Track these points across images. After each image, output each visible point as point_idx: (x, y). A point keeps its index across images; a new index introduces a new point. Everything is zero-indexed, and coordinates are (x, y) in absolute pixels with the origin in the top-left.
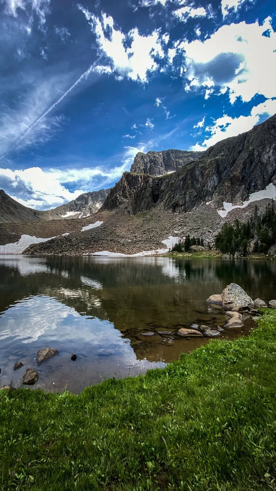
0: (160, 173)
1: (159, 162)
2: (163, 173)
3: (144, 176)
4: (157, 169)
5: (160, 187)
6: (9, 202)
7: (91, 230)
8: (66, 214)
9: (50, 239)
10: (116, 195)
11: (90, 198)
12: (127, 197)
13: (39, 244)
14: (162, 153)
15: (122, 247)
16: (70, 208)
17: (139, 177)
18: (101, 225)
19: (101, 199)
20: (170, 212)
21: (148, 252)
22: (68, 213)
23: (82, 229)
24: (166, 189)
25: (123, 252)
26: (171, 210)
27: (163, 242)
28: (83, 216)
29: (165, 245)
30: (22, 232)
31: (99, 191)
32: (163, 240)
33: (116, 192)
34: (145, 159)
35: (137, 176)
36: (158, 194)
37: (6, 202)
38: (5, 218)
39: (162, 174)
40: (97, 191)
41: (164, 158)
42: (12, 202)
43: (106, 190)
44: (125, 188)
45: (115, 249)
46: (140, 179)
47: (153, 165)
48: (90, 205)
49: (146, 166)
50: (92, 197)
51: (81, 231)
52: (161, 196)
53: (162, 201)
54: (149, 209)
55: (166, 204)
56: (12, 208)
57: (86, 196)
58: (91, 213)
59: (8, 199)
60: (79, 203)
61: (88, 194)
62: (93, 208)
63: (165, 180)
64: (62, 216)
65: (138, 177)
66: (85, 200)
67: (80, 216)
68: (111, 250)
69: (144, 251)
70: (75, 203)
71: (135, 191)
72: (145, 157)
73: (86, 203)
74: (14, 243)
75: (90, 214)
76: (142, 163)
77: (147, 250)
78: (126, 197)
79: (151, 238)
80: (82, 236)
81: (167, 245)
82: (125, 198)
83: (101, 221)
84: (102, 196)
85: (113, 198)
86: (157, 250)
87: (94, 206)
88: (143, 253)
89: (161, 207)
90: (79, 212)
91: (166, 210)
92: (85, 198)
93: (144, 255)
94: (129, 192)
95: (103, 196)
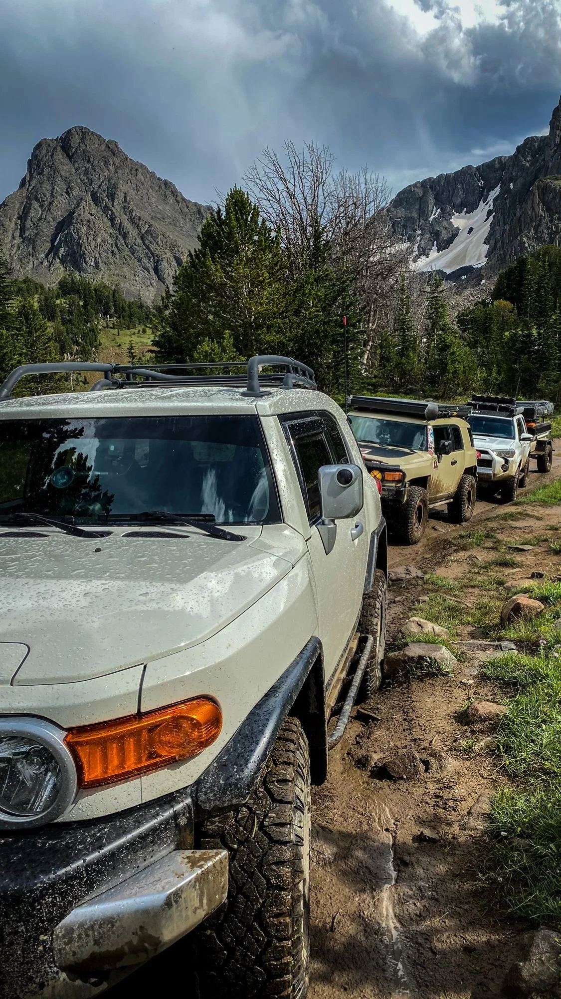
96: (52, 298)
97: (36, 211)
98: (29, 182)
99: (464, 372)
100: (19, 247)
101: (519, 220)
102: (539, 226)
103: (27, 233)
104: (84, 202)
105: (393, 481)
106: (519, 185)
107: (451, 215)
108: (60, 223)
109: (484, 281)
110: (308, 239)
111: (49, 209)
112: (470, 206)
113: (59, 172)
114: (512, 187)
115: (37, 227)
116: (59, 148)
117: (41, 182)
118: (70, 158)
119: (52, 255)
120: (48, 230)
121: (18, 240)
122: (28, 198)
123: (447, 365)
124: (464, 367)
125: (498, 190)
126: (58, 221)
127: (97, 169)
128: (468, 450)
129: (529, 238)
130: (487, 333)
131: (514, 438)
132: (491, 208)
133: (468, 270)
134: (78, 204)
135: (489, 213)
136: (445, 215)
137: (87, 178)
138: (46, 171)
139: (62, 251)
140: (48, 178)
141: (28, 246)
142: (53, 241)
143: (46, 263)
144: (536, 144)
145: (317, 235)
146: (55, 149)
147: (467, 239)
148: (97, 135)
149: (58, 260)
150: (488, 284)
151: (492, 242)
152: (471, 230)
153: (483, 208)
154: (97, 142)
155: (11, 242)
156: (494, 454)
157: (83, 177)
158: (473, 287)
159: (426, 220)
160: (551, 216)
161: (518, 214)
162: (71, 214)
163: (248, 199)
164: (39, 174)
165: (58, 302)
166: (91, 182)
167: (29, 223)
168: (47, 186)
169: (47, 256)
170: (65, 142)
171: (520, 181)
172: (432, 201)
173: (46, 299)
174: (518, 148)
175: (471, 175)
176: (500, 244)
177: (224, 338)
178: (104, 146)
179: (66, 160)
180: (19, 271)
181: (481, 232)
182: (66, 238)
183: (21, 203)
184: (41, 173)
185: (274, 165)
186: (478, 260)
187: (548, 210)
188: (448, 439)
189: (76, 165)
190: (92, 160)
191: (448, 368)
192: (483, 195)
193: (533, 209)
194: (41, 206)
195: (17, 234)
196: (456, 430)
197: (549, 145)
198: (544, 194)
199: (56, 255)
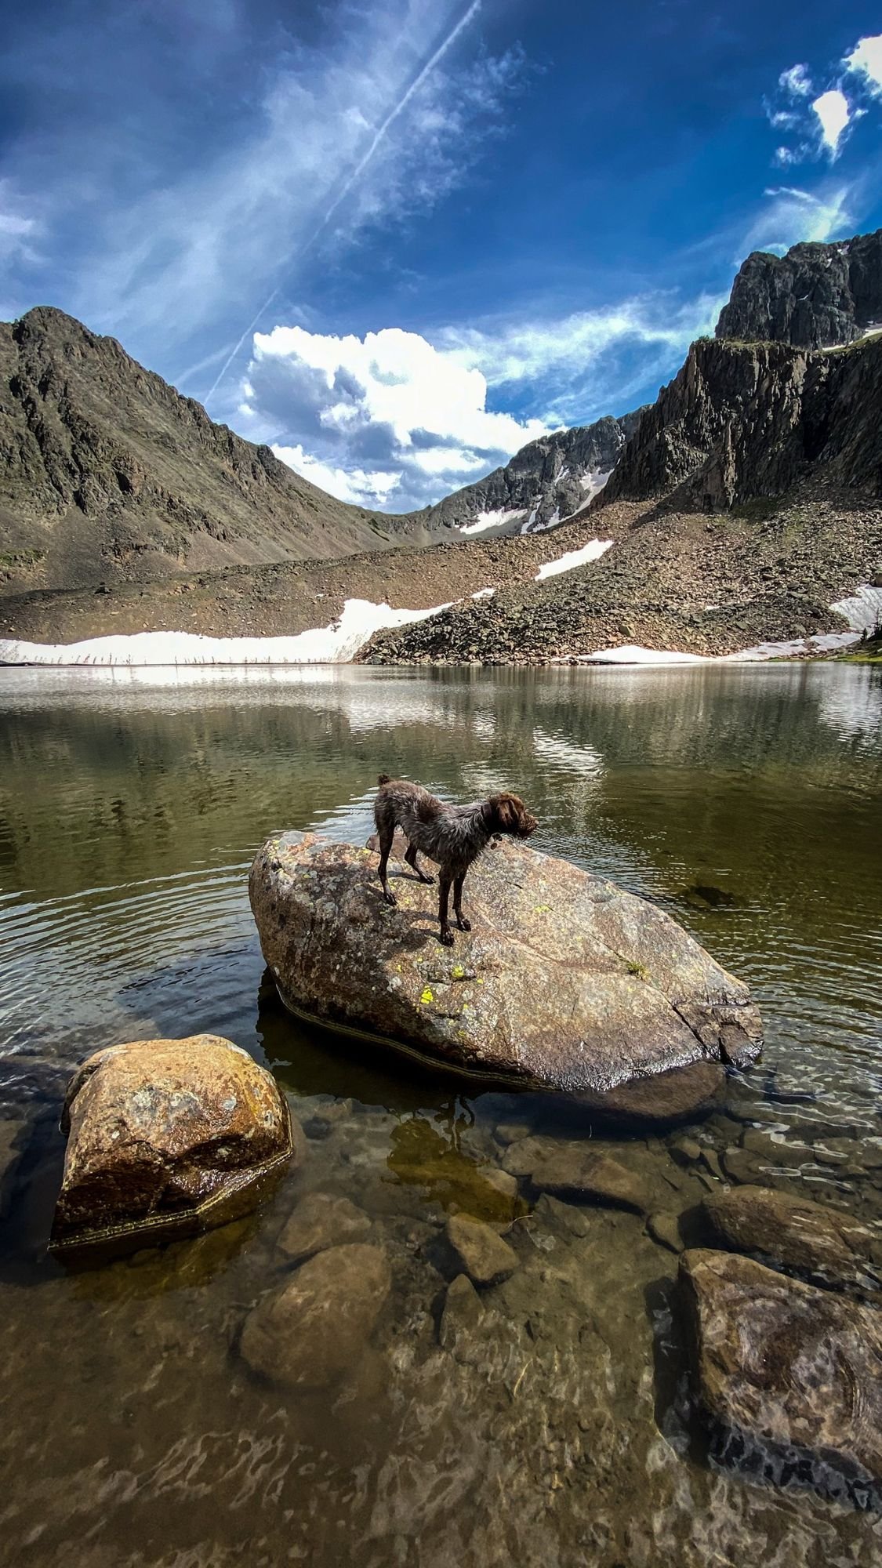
0: (832, 337)
1: (834, 289)
2: (848, 335)
3: (772, 351)
4: (823, 318)
5: (836, 393)
6: (290, 487)
7: (570, 572)
8: (477, 521)
9: (436, 611)
10: (662, 436)
11: (560, 457)
12: (704, 442)
13: (402, 628)
14: (849, 250)
15: (690, 630)
16: (489, 497)
17: (755, 357)
18: (606, 553)
19: (597, 458)
20: (868, 491)
21: (778, 644)
22: (482, 516)
23: (538, 572)
24: (860, 397)
25: (692, 648)
26: (873, 484)
27: (835, 607)
28: (535, 524)
29: (844, 620)
30: (347, 591)
31: (594, 427)
32: (835, 599)
33: (662, 425)
34: (777, 281)
35: (745, 351)
36: (825, 423)
37: (280, 488)
38: (282, 546)
39: (843, 339)
40: (587, 424)
41: (854, 268)
42: (299, 487)
43: (619, 421)
44: (699, 405)
45: (665, 637)
46: (756, 365)
47: (810, 305)
48: (561, 482)
49: (779, 313)
50: (567, 450)
51: (537, 578)
52: (837, 429)
53: (840, 450)
54: (788, 486)
55: (852, 462)
56: (300, 510)
57: (547, 449)
58: (562, 514)
59: (287, 479)
60: (520, 475)
61: (551, 441)
62: (570, 494)
63: (856, 362)
64: (462, 530)
65: (751, 360)
66: (542, 462)
67: (525, 526)
68: (650, 642)
69: (766, 644)
70: (506, 478)
71: (734, 415)
72: (778, 271)
73: (547, 475)
74: (325, 627)
75: (560, 518)
76: (765, 299)
77: (777, 640)
78: (697, 442)
79: (790, 596)
80: (541, 598)
81: (851, 621)
82: (697, 445)
83: (605, 540)
84: (602, 446)
85: (649, 447)
86: (813, 639)
87: (573, 484)
88: (761, 649)
89: (835, 473)
90: (520, 513)
91: (852, 486)
92: (543, 457)
93: (767, 657)
94: (712, 421)
95: (607, 443)
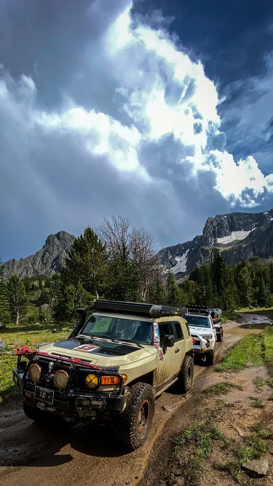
96: (49, 281)
97: (47, 255)
98: (46, 246)
99: (181, 299)
100: (41, 266)
101: (195, 259)
102: (201, 260)
103: (44, 262)
104: (63, 252)
105: (111, 385)
106: (195, 249)
107: (175, 257)
108: (55, 259)
109: (186, 276)
110: (120, 251)
111: (52, 254)
112: (181, 255)
113: (55, 244)
114: (192, 249)
115: (47, 260)
116: (56, 237)
117: (49, 247)
118: (59, 240)
119: (52, 268)
120: (51, 261)
121: (41, 264)
122: (45, 251)
123: (174, 296)
124: (181, 297)
125: (188, 250)
126: (54, 258)
127: (68, 243)
128: (187, 339)
129: (198, 263)
130: (188, 289)
131: (210, 327)
132: (187, 255)
133: (181, 273)
134: (61, 253)
135: (186, 257)
136: (174, 257)
137: (64, 246)
138: (51, 243)
139: (55, 267)
140: (52, 246)
141: (44, 266)
142: (52, 264)
143: (50, 271)
144: (199, 238)
145: (124, 249)
146: (54, 237)
147: (180, 264)
148: (68, 233)
149: (53, 270)
150: (187, 277)
151: (188, 265)
152: (181, 261)
153: (184, 255)
154: (68, 235)
155: (39, 264)
156: (201, 337)
157: (63, 245)
158: (182, 278)
159: (168, 259)
160: (204, 257)
161: (195, 257)
162: (59, 256)
163: (93, 231)
164: (49, 244)
165: (51, 282)
166: (65, 247)
167: (45, 258)
168: (51, 248)
169: (50, 269)
170: (58, 235)
171: (195, 248)
172: (169, 253)
173: (47, 281)
174: (194, 239)
175: (180, 246)
176: (190, 265)
177: (78, 284)
178: (70, 237)
179: (58, 241)
180: (40, 273)
181: (184, 262)
182: (56, 263)
183: (43, 253)
184: (50, 244)
185: (108, 224)
186: (183, 270)
187: (204, 255)
188: (172, 334)
189: (61, 242)
190: (66, 240)
191: (175, 297)
192: (184, 251)
193: (199, 255)
194: (49, 254)
195: (41, 262)
196: (178, 325)
197: (202, 238)
198: (202, 251)
199: (53, 268)
